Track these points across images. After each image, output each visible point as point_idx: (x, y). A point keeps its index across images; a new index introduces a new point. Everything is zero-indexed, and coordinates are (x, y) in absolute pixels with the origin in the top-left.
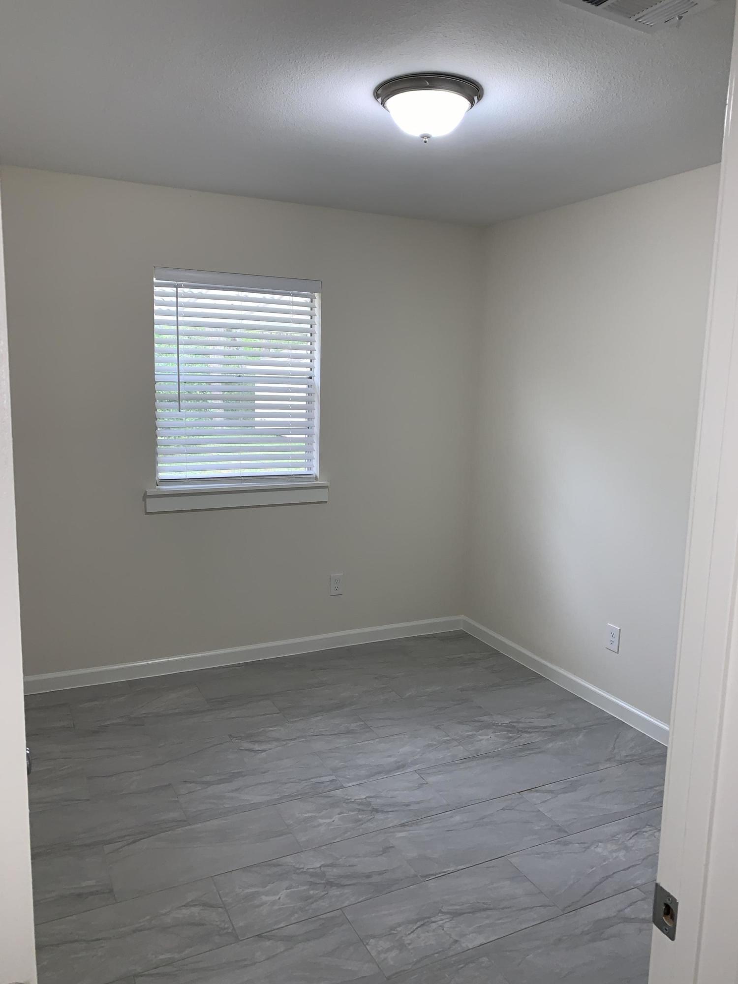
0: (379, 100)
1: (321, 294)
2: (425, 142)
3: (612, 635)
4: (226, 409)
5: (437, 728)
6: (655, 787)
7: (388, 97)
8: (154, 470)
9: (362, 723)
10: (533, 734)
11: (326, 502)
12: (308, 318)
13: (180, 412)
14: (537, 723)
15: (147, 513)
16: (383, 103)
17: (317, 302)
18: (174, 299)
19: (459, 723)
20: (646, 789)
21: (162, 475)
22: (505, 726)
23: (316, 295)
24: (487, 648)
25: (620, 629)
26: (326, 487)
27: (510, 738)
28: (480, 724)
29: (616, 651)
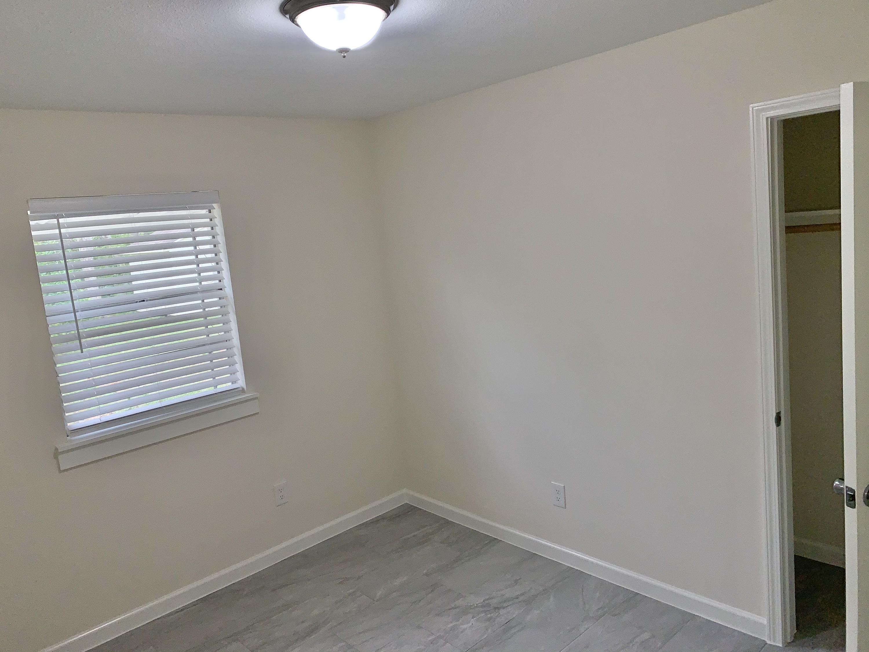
0: (288, 16)
1: (219, 204)
2: (344, 57)
3: (557, 492)
4: (103, 295)
5: (419, 627)
6: (635, 638)
7: (298, 13)
8: (62, 421)
9: (344, 644)
10: (509, 609)
11: (257, 413)
12: (209, 229)
13: (82, 352)
14: (509, 593)
15: (60, 471)
16: (293, 19)
17: (217, 212)
18: (57, 231)
19: (438, 615)
20: (628, 644)
21: (72, 425)
22: (482, 607)
23: (215, 205)
24: (437, 519)
25: (564, 486)
26: (256, 398)
27: (489, 619)
28: (457, 610)
29: (564, 506)
